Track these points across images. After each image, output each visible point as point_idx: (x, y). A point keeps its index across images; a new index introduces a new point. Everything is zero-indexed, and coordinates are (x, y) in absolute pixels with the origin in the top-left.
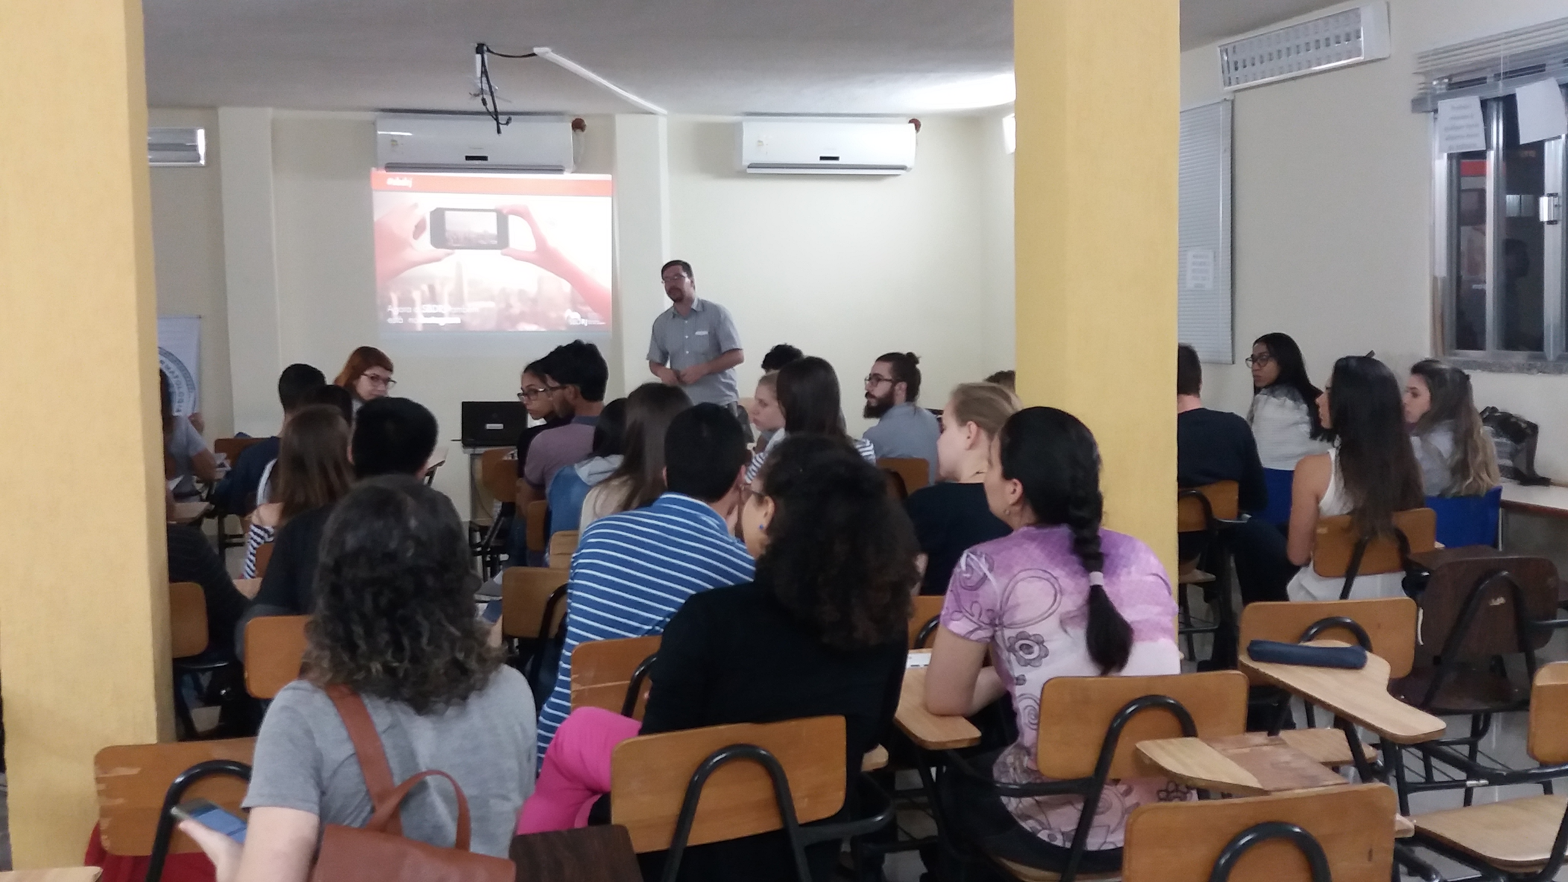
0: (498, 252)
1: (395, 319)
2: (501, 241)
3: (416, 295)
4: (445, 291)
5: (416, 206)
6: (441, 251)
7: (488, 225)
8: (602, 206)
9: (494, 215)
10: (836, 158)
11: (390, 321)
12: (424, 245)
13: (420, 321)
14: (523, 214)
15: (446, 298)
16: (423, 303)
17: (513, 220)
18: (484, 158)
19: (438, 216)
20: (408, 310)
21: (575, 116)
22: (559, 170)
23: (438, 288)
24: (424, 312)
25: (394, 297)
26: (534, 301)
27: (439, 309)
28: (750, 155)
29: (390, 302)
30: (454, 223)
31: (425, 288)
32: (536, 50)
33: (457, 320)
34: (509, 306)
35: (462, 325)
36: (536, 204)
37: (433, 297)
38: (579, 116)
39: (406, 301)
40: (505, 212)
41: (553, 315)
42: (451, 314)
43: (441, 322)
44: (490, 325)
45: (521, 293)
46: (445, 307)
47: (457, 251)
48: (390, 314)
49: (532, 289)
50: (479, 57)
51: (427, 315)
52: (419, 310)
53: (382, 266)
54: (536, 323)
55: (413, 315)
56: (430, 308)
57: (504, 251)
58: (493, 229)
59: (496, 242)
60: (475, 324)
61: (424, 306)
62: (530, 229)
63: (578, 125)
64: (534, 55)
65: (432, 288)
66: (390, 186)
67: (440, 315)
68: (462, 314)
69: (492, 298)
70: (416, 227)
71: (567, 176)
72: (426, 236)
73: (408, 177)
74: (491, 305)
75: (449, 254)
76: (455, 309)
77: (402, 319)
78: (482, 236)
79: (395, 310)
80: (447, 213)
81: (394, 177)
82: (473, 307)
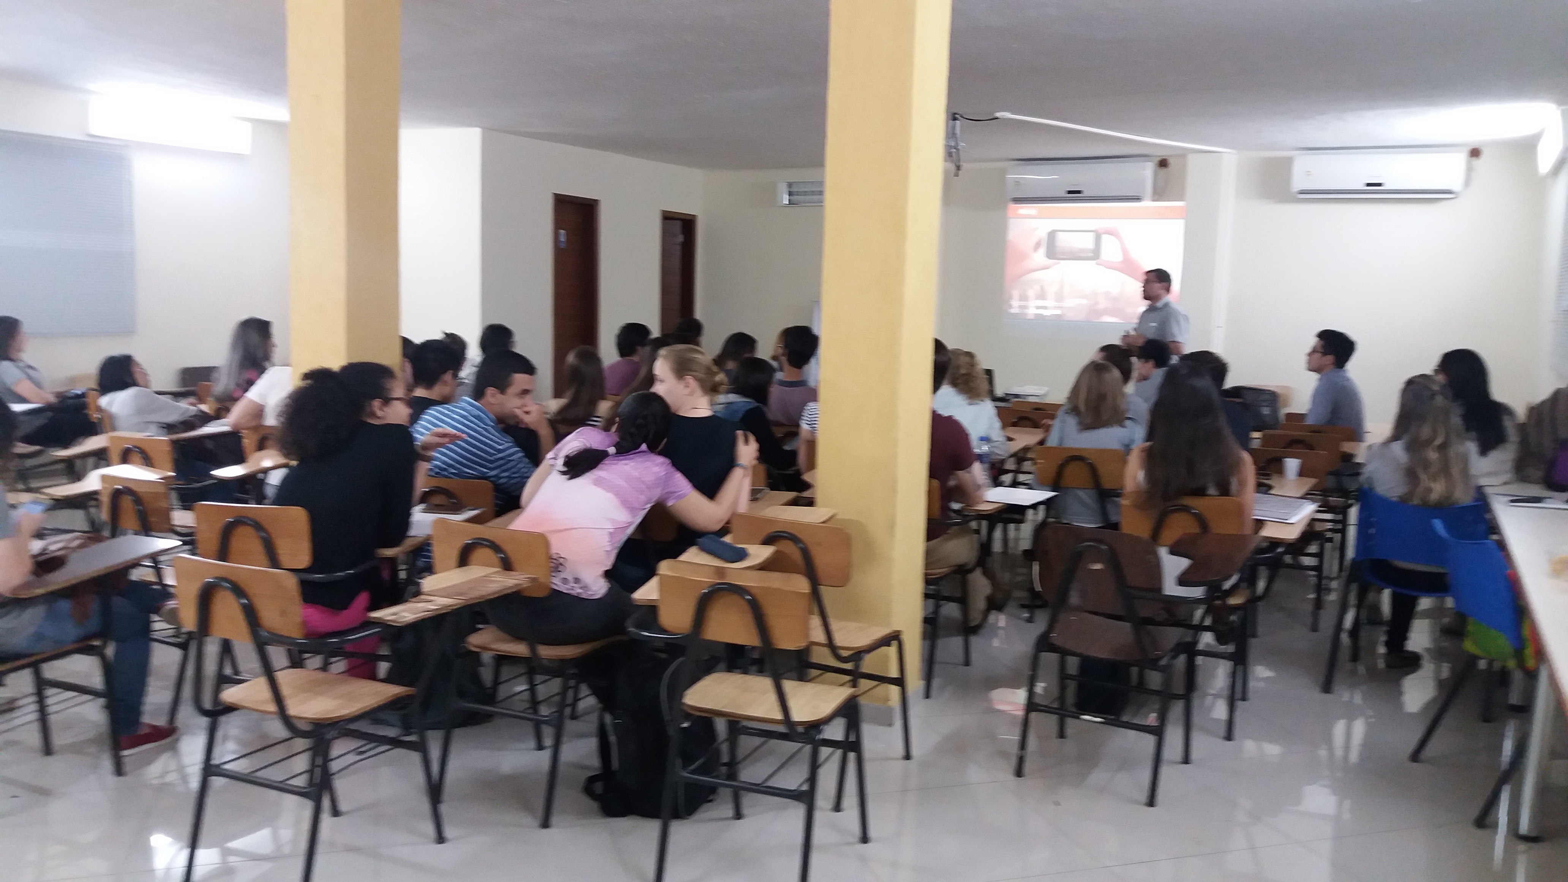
0: (1094, 262)
1: (1015, 310)
2: (1095, 254)
3: (1031, 293)
4: (1052, 290)
5: (1037, 229)
6: (1052, 262)
7: (1086, 242)
8: (1177, 226)
9: (1093, 234)
10: (1379, 185)
11: (1011, 311)
12: (1040, 257)
13: (1032, 312)
14: (1111, 233)
15: (1052, 295)
16: (1035, 299)
17: (1105, 238)
18: (1080, 192)
19: (1052, 236)
20: (1023, 303)
21: (1161, 154)
23: (1047, 288)
24: (1035, 305)
25: (1016, 294)
26: (1117, 300)
27: (1046, 303)
28: (1299, 182)
29: (1011, 298)
30: (1063, 240)
31: (1038, 288)
32: (998, 115)
33: (1058, 312)
34: (1096, 303)
35: (1061, 316)
36: (1124, 226)
37: (1042, 296)
38: (1163, 156)
39: (1024, 298)
40: (1099, 232)
41: (1131, 311)
42: (1054, 308)
43: (1047, 313)
44: (1081, 317)
45: (1107, 294)
46: (1050, 302)
47: (1063, 261)
48: (1011, 307)
49: (1116, 291)
51: (1038, 308)
52: (1031, 304)
53: (1010, 271)
54: (1116, 317)
55: (1027, 307)
56: (1040, 303)
57: (1098, 261)
58: (1090, 245)
59: (1091, 255)
60: (1070, 316)
61: (1036, 301)
62: (1118, 244)
63: (1163, 164)
64: (997, 118)
65: (1042, 289)
66: (1019, 214)
67: (1045, 308)
69: (1085, 297)
70: (1036, 243)
71: (1147, 204)
72: (1042, 251)
73: (1034, 208)
74: (1084, 301)
75: (1058, 264)
76: (1057, 304)
77: (1020, 310)
78: (1082, 251)
79: (1015, 303)
80: (1059, 233)
81: (1022, 208)
82: (1070, 303)
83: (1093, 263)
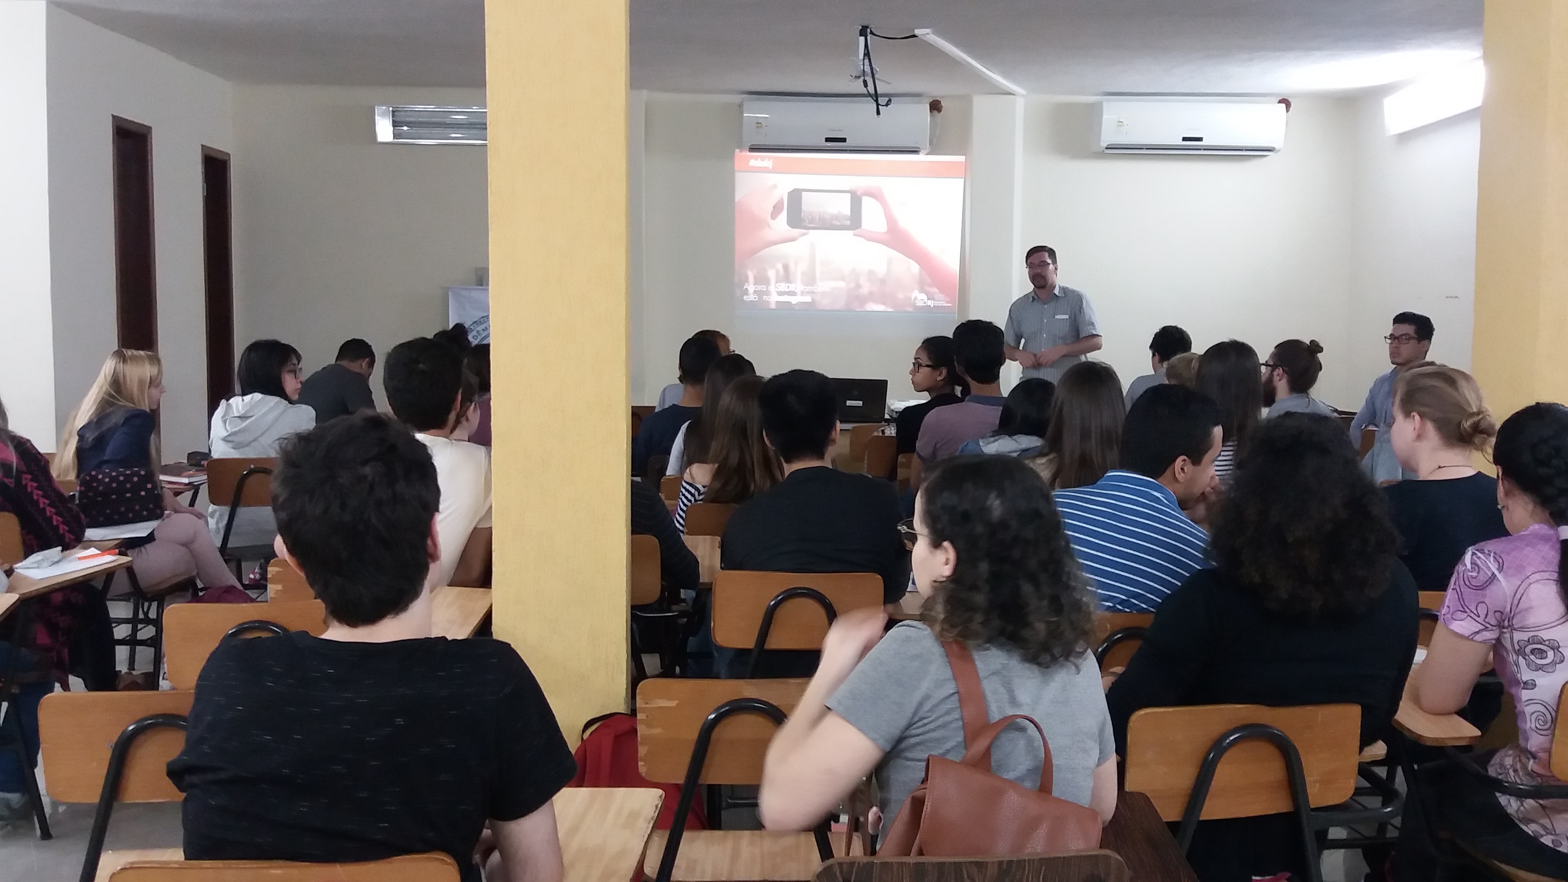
0: (851, 232)
1: (751, 297)
2: (854, 222)
3: (771, 274)
4: (798, 270)
5: (775, 187)
6: (797, 232)
7: (842, 206)
8: (954, 187)
9: (849, 195)
10: (1200, 139)
11: (745, 297)
12: (780, 225)
13: (774, 299)
14: (875, 195)
15: (799, 277)
16: (777, 282)
17: (866, 202)
18: (844, 140)
19: (795, 196)
20: (762, 288)
21: (931, 97)
22: (915, 151)
23: (792, 267)
24: (778, 290)
26: (883, 281)
27: (792, 287)
28: (1109, 136)
29: (747, 281)
30: (811, 204)
31: (780, 267)
32: (917, 32)
33: (808, 299)
34: (858, 286)
36: (891, 186)
37: (787, 276)
38: (935, 97)
39: (761, 279)
40: (859, 193)
41: (901, 296)
42: (802, 293)
43: (794, 300)
44: (840, 305)
45: (871, 273)
46: (797, 286)
47: (811, 231)
48: (746, 292)
49: (881, 270)
50: (862, 39)
51: (781, 294)
52: (772, 288)
53: (742, 244)
54: (883, 304)
55: (767, 293)
56: (783, 287)
57: (856, 231)
58: (847, 212)
59: (848, 223)
60: (825, 303)
61: (778, 284)
62: (882, 210)
63: (935, 106)
64: (914, 36)
65: (786, 267)
66: (753, 167)
67: (792, 293)
68: (814, 292)
69: (843, 278)
70: (774, 207)
71: (921, 157)
72: (783, 216)
73: (769, 158)
74: (842, 284)
75: (805, 234)
76: (806, 288)
77: (757, 297)
78: (836, 217)
79: (751, 288)
80: (804, 193)
81: (756, 158)
82: (824, 286)
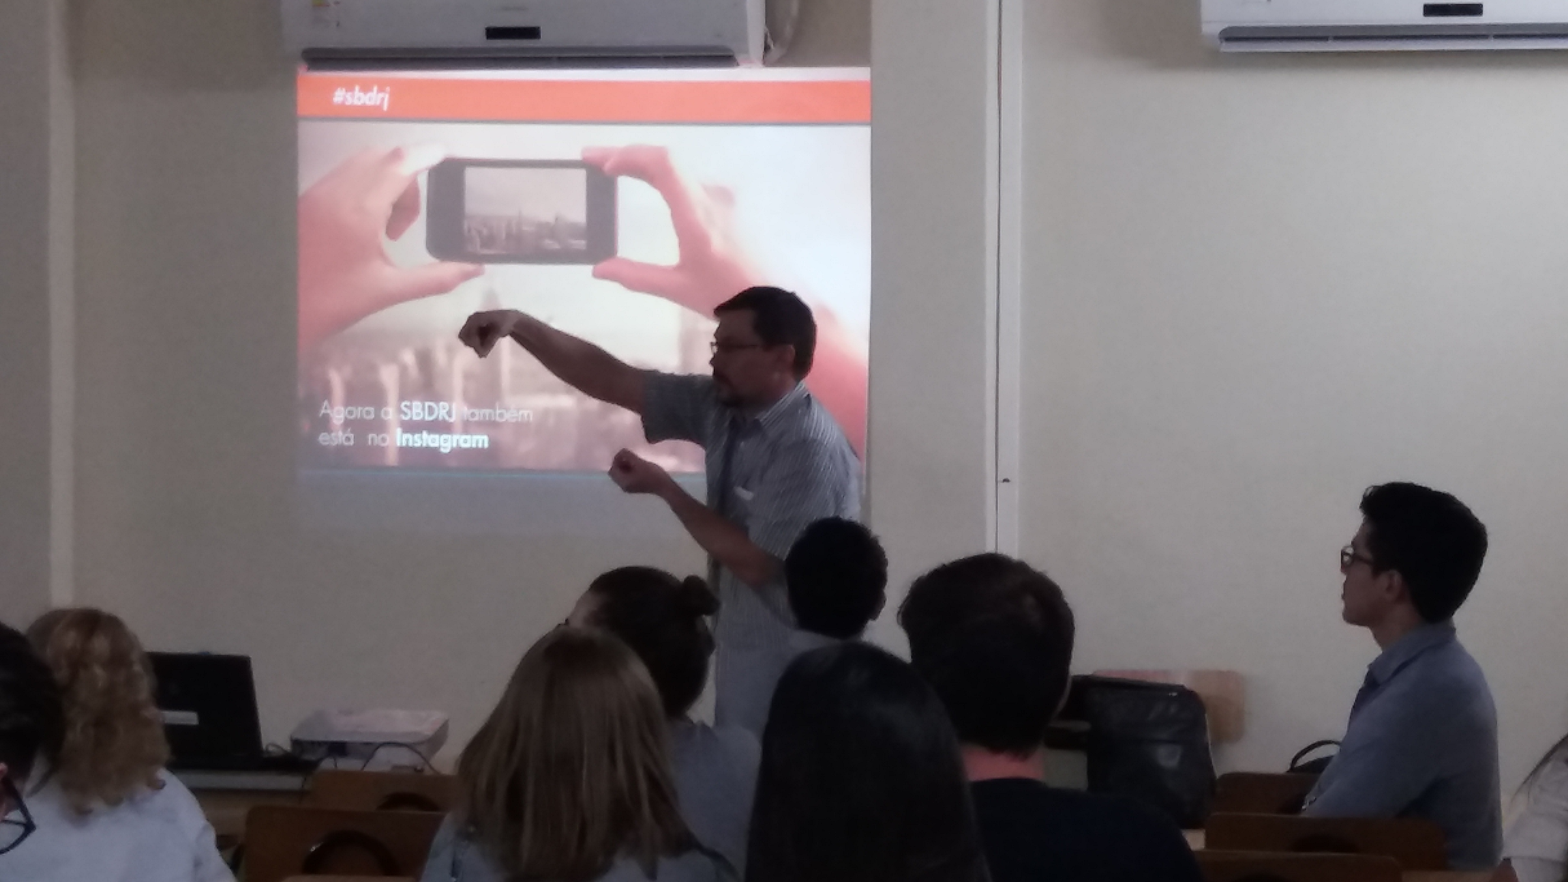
0: (588, 269)
1: (337, 436)
2: (597, 241)
3: (389, 377)
4: (456, 367)
6: (451, 269)
7: (566, 202)
9: (580, 175)
11: (323, 439)
12: (410, 252)
13: (394, 440)
14: (649, 171)
15: (457, 383)
16: (402, 397)
17: (624, 188)
18: (531, 32)
19: (448, 179)
20: (363, 412)
23: (440, 358)
24: (406, 419)
25: (337, 381)
27: (441, 411)
29: (327, 393)
30: (485, 197)
31: (409, 358)
35: (492, 453)
36: (682, 147)
37: (427, 382)
39: (364, 391)
40: (607, 166)
42: (468, 427)
43: (445, 443)
44: (562, 456)
46: (454, 408)
47: (488, 268)
48: (325, 424)
51: (411, 427)
52: (390, 414)
53: (315, 303)
55: (379, 426)
56: (417, 410)
57: (604, 265)
58: (577, 212)
60: (523, 452)
61: (405, 403)
62: (668, 209)
65: (425, 360)
67: (440, 427)
68: (494, 425)
70: (395, 206)
71: (746, 73)
73: (379, 83)
74: (566, 403)
75: (467, 276)
76: (476, 411)
77: (352, 436)
78: (551, 230)
79: (338, 414)
81: (349, 86)
82: (520, 408)
83: (585, 271)
